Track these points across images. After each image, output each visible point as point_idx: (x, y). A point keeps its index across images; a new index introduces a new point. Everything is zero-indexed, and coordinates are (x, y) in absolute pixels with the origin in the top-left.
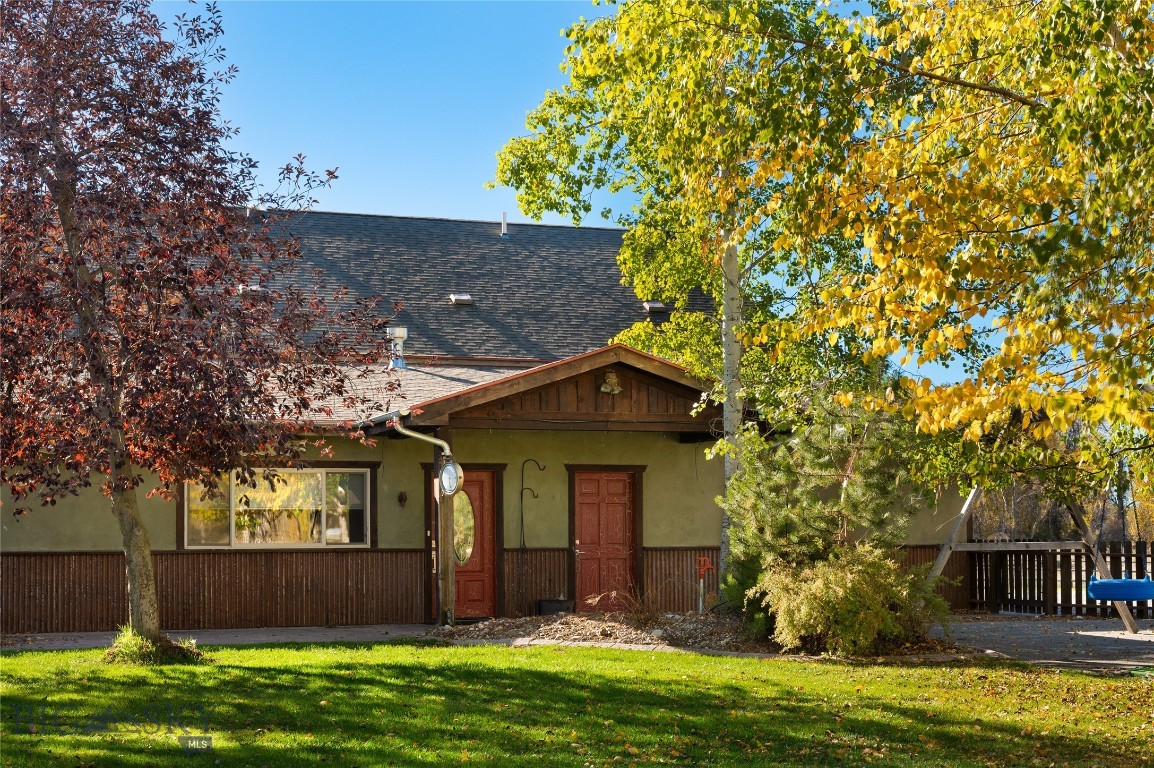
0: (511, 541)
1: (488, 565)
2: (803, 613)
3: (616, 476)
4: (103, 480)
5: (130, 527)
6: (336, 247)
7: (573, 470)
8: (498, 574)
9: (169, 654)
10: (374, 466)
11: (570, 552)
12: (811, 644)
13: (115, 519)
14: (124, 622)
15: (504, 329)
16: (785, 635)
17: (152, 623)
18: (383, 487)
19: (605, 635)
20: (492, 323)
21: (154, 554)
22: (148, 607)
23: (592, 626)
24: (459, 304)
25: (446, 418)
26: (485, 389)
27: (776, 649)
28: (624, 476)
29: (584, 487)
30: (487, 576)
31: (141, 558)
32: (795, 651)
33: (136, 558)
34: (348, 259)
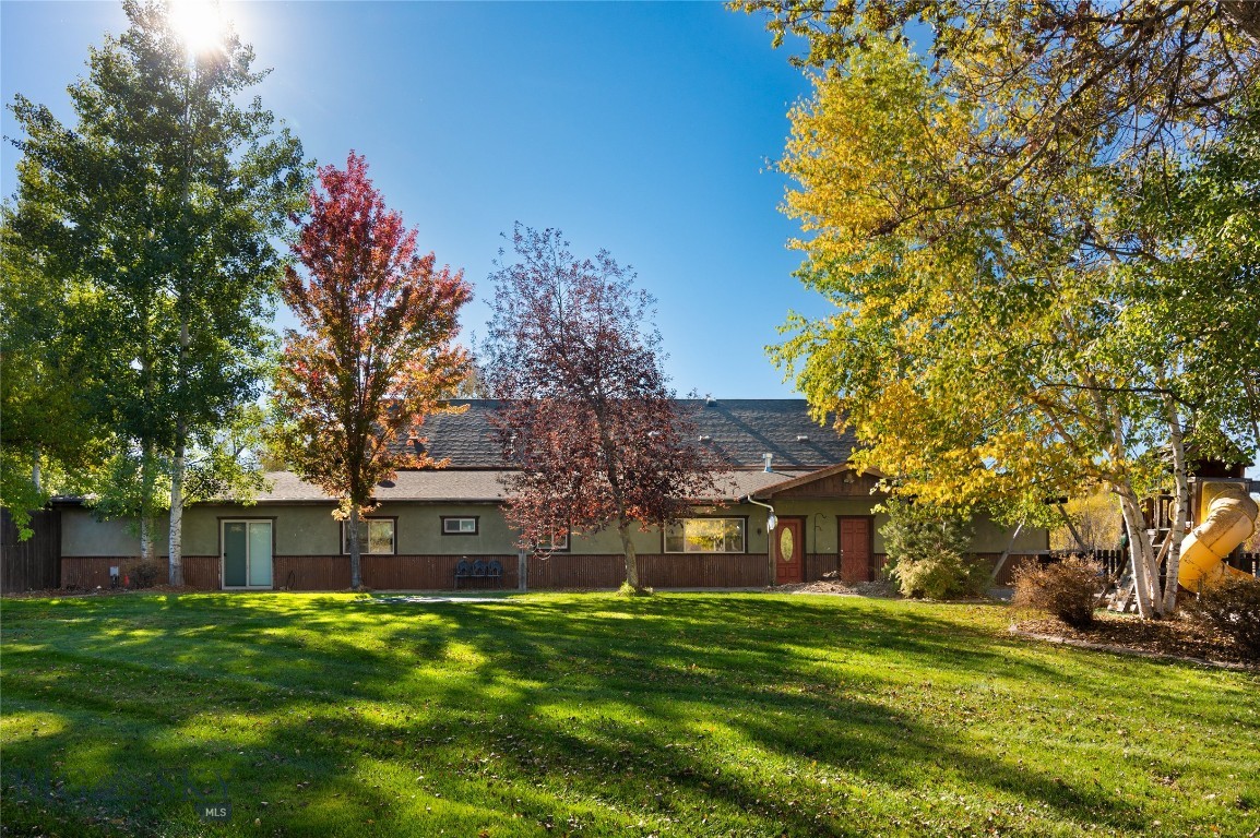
0: (810, 550)
1: (800, 562)
2: (912, 581)
3: (860, 521)
4: (617, 523)
5: (627, 542)
6: (747, 415)
7: (839, 518)
8: (804, 565)
9: (641, 593)
10: (746, 517)
11: (838, 555)
12: (917, 594)
13: (621, 540)
14: (625, 580)
15: (822, 452)
16: (906, 589)
17: (635, 582)
18: (751, 527)
19: (832, 590)
20: (816, 449)
21: (636, 555)
22: (633, 574)
23: (828, 586)
24: (802, 441)
25: (770, 495)
26: (800, 479)
27: (901, 596)
28: (865, 521)
29: (845, 525)
30: (799, 566)
31: (631, 556)
32: (911, 597)
33: (629, 555)
34: (751, 421)
